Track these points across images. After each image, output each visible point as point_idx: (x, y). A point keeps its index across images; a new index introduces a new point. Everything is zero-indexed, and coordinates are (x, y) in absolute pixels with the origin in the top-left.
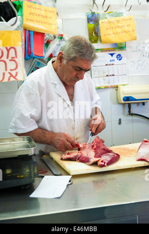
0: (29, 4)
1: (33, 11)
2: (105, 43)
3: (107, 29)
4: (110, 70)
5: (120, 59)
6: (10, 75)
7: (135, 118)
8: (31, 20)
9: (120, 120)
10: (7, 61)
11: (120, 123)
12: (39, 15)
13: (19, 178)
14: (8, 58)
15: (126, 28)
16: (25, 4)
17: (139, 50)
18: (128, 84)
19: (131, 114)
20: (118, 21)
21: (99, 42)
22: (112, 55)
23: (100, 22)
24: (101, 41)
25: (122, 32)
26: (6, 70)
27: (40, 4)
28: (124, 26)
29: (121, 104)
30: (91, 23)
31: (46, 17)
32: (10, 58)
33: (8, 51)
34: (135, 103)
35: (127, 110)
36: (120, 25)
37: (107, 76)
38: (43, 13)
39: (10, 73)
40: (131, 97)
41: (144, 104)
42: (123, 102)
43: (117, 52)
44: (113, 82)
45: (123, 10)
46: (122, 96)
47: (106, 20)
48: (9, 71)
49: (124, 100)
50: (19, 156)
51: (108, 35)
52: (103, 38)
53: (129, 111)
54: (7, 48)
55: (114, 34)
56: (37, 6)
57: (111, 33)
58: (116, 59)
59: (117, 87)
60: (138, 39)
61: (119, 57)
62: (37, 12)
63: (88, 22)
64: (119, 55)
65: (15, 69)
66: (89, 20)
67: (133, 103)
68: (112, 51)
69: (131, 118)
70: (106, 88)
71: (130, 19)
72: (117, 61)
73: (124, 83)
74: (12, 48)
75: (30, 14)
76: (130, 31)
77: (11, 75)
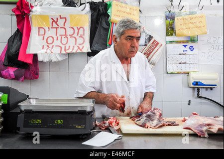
0: (118, 3)
1: (120, 8)
2: (179, 36)
3: (181, 25)
4: (183, 59)
5: (192, 50)
6: (77, 48)
7: (203, 101)
8: (117, 16)
9: (190, 101)
10: (77, 37)
11: (189, 104)
12: (124, 12)
13: (77, 128)
14: (78, 35)
15: (198, 24)
16: (114, 3)
17: (210, 43)
18: (198, 72)
19: (199, 97)
20: (191, 19)
21: (174, 35)
22: (185, 46)
23: (176, 19)
24: (175, 34)
25: (194, 28)
26: (76, 44)
27: (127, 4)
28: (196, 23)
29: (191, 87)
30: (169, 20)
31: (131, 14)
32: (79, 35)
33: (79, 30)
34: (203, 88)
35: (196, 93)
36: (192, 21)
37: (180, 63)
38: (128, 10)
39: (78, 47)
40: (200, 82)
41: (211, 89)
42: (192, 86)
43: (190, 44)
44: (185, 69)
45: (196, 10)
46: (192, 81)
47: (181, 17)
48: (77, 45)
49: (193, 84)
50: (79, 111)
51: (182, 29)
52: (177, 32)
53: (198, 94)
54: (77, 28)
55: (187, 29)
56: (124, 5)
57: (185, 28)
58: (188, 50)
59: (188, 73)
60: (208, 33)
61: (192, 48)
62: (123, 9)
63: (166, 19)
64: (192, 46)
65: (82, 44)
66: (167, 18)
67: (202, 88)
68: (185, 43)
69: (199, 100)
70: (178, 73)
71: (202, 17)
72: (189, 52)
73: (194, 70)
74: (81, 27)
75: (117, 11)
76: (201, 27)
77: (79, 48)
